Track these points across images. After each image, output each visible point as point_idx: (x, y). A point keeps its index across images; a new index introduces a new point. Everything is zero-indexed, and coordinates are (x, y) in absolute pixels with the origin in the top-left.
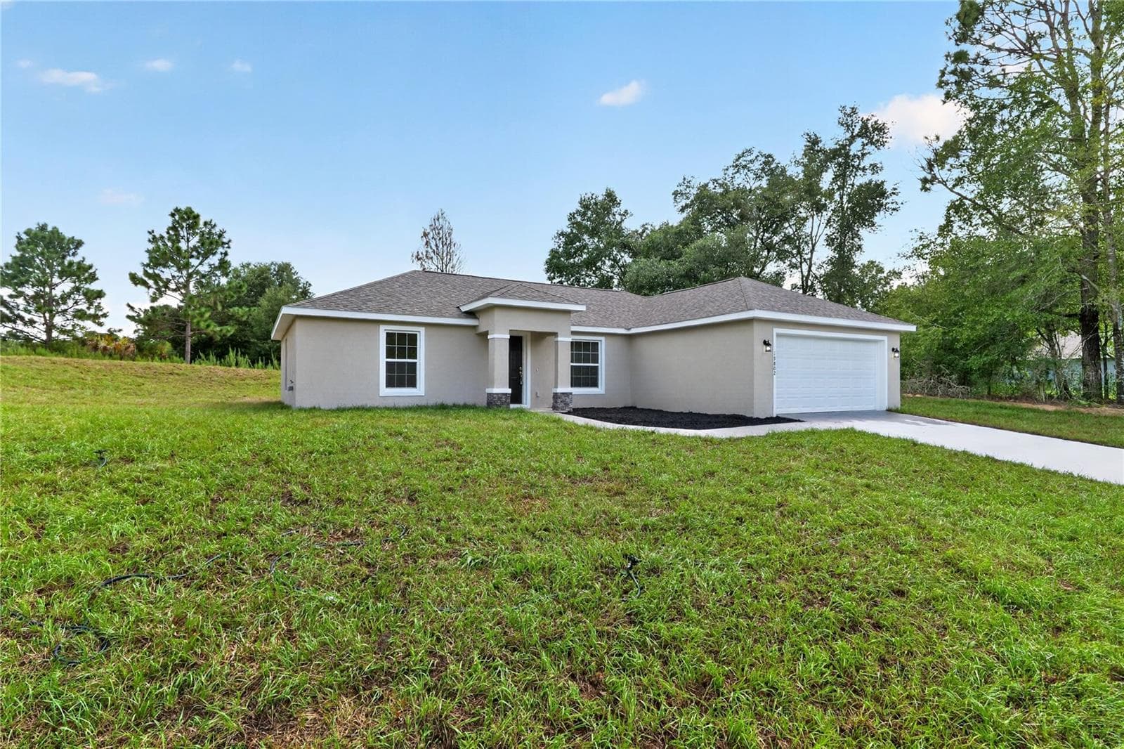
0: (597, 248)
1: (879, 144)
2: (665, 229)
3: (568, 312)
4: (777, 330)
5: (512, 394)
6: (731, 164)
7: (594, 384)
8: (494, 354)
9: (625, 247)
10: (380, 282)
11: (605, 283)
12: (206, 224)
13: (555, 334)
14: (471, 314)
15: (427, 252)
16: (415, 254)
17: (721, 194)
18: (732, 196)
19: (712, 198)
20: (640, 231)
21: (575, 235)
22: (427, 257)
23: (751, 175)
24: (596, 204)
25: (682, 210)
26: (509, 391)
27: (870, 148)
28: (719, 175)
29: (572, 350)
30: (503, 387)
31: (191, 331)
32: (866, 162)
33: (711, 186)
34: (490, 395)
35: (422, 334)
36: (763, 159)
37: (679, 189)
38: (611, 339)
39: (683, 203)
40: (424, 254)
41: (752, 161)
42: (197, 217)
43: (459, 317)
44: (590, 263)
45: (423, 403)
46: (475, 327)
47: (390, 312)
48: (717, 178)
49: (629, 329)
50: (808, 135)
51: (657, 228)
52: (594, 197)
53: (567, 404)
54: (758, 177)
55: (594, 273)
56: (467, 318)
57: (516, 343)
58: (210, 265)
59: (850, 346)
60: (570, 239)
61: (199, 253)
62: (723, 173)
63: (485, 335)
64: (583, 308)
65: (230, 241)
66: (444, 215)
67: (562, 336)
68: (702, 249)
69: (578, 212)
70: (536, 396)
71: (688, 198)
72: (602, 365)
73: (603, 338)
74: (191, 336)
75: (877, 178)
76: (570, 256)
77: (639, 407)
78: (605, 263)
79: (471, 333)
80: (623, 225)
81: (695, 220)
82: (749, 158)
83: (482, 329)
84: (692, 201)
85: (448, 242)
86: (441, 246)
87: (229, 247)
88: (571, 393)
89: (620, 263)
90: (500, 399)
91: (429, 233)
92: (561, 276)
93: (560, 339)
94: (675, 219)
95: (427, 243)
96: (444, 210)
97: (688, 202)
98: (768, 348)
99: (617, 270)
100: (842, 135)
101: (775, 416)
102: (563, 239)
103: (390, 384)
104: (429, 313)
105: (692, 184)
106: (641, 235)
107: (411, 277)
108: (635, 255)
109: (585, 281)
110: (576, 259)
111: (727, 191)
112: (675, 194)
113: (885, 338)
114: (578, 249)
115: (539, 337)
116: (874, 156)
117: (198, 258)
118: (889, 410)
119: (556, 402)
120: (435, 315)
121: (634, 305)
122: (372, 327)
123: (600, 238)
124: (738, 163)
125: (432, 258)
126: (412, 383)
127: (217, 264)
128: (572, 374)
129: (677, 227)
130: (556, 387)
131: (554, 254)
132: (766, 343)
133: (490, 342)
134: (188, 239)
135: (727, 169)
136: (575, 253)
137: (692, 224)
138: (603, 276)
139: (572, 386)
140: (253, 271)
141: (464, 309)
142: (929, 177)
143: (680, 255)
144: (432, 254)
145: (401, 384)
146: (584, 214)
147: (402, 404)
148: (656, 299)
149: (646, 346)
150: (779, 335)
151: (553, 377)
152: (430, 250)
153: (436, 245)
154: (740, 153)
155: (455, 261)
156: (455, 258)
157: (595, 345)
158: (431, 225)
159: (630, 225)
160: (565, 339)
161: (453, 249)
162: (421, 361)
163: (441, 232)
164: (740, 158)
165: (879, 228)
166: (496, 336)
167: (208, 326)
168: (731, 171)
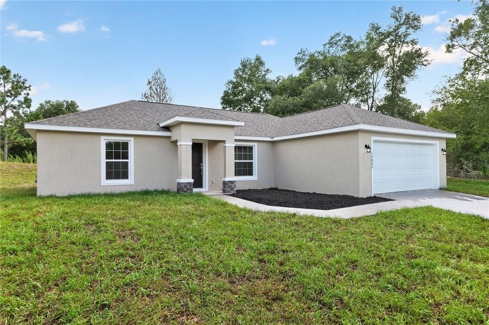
0: (252, 90)
1: (416, 28)
2: (291, 79)
3: (233, 127)
4: (374, 138)
5: (194, 183)
6: (327, 42)
7: (251, 173)
8: (181, 156)
9: (268, 89)
10: (105, 108)
11: (256, 110)
12: (15, 76)
13: (224, 142)
14: (167, 128)
15: (151, 93)
16: (144, 94)
17: (323, 59)
18: (329, 59)
19: (318, 61)
20: (276, 80)
21: (238, 83)
22: (151, 96)
23: (340, 48)
24: (250, 64)
25: (300, 68)
26: (192, 181)
27: (411, 31)
28: (321, 49)
29: (235, 151)
30: (188, 178)
31: (8, 140)
32: (408, 39)
33: (316, 55)
34: (179, 184)
35: (132, 143)
36: (346, 39)
37: (298, 56)
38: (261, 144)
39: (300, 65)
40: (149, 94)
41: (340, 40)
42: (9, 72)
43: (158, 130)
44: (247, 99)
45: (133, 190)
46: (169, 137)
47: (108, 127)
48: (319, 51)
49: (273, 138)
50: (373, 24)
51: (286, 78)
52: (249, 60)
53: (232, 189)
54: (343, 49)
55: (249, 105)
56: (164, 131)
57: (197, 148)
58: (19, 101)
59: (417, 148)
60: (236, 86)
61: (11, 94)
62: (323, 47)
63: (175, 142)
64: (242, 124)
65: (30, 86)
66: (161, 71)
67: (228, 143)
68: (313, 89)
69: (240, 69)
70: (212, 183)
71: (303, 61)
72: (255, 161)
73: (256, 144)
74: (8, 144)
75: (417, 47)
76: (235, 95)
77: (279, 188)
78: (255, 99)
79: (166, 141)
80: (266, 77)
81: (308, 74)
82: (338, 39)
83: (173, 139)
84: (306, 63)
85: (163, 87)
86: (159, 90)
87: (30, 90)
88: (235, 181)
89: (265, 99)
90: (186, 186)
91: (151, 82)
92: (230, 107)
93: (227, 145)
94: (297, 74)
95: (151, 87)
96: (160, 68)
97: (303, 63)
98: (368, 150)
99: (262, 103)
100: (393, 23)
101: (373, 196)
102: (231, 85)
103: (109, 176)
104: (138, 128)
105: (306, 53)
106: (277, 83)
107: (129, 104)
108: (273, 95)
109: (244, 110)
110: (239, 97)
111: (326, 57)
112: (296, 59)
113: (437, 142)
114: (240, 91)
115: (213, 143)
116: (413, 35)
117: (11, 97)
118: (441, 189)
119: (225, 187)
120: (141, 129)
121: (275, 122)
122: (95, 138)
123: (252, 84)
124: (332, 41)
125: (153, 96)
126: (125, 176)
127: (23, 100)
128: (235, 168)
129: (298, 78)
130: (225, 177)
131: (226, 94)
132: (367, 147)
133: (179, 147)
134: (4, 85)
135: (325, 45)
136: (238, 93)
137: (307, 76)
138: (255, 107)
139: (236, 175)
140: (52, 105)
141: (162, 125)
142: (450, 44)
143: (300, 94)
144: (154, 94)
145: (117, 177)
146: (243, 71)
147: (117, 191)
148: (288, 119)
149: (284, 149)
150: (375, 141)
151: (223, 170)
152: (152, 92)
153: (156, 89)
154: (333, 35)
155: (167, 99)
156: (168, 97)
157: (251, 148)
158: (153, 77)
159: (271, 77)
160: (230, 145)
161: (166, 91)
162: (131, 161)
163: (159, 81)
164: (333, 38)
165: (416, 77)
166: (182, 143)
167: (16, 139)
168: (328, 46)
